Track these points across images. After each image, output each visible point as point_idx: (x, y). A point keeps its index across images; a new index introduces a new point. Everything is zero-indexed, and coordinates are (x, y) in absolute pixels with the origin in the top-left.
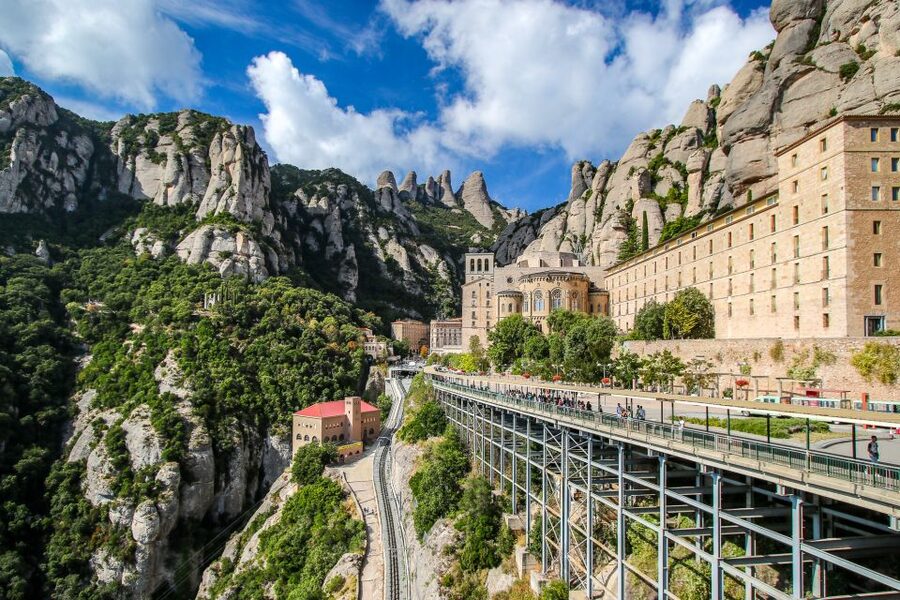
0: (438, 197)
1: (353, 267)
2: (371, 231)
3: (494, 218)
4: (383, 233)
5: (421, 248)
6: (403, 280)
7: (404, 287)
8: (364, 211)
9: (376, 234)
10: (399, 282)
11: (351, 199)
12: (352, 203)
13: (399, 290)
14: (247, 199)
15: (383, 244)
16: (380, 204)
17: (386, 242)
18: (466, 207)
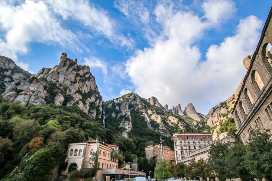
0: (177, 113)
1: (129, 120)
2: (144, 111)
3: (200, 118)
4: (150, 112)
5: (169, 118)
6: (159, 129)
7: (159, 132)
8: (142, 105)
9: (147, 112)
10: (157, 131)
11: (136, 100)
12: (136, 102)
13: (157, 134)
14: (60, 75)
15: (150, 116)
16: (149, 103)
17: (151, 115)
18: (188, 115)
